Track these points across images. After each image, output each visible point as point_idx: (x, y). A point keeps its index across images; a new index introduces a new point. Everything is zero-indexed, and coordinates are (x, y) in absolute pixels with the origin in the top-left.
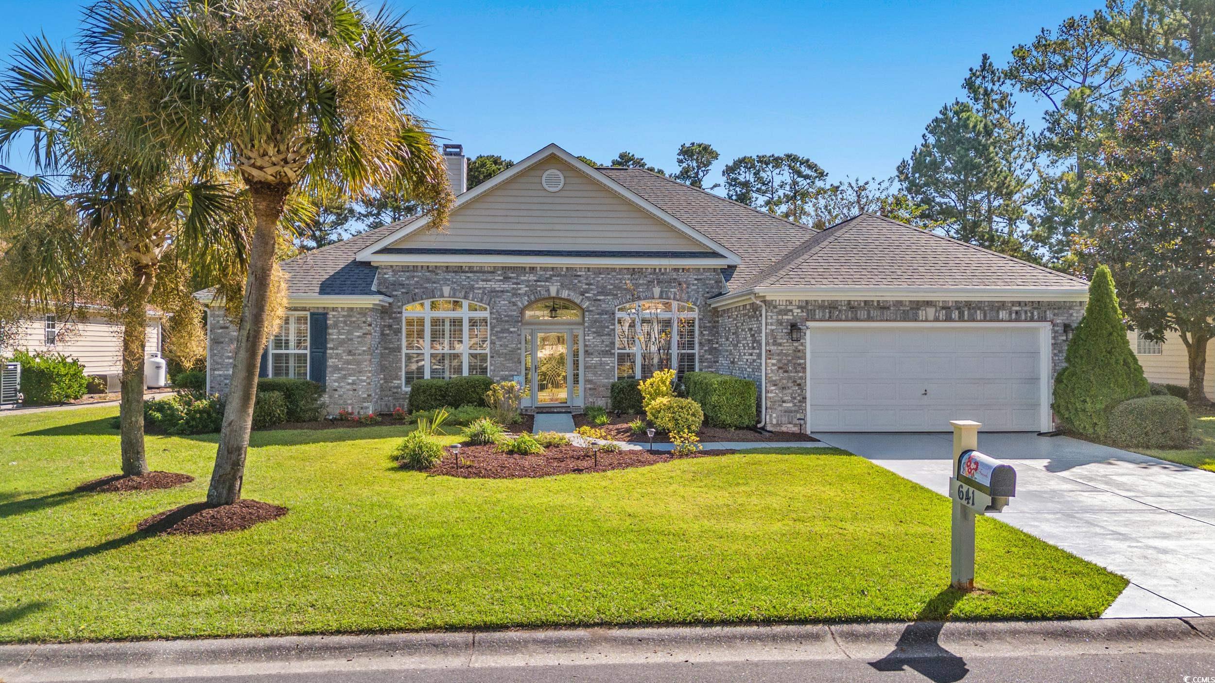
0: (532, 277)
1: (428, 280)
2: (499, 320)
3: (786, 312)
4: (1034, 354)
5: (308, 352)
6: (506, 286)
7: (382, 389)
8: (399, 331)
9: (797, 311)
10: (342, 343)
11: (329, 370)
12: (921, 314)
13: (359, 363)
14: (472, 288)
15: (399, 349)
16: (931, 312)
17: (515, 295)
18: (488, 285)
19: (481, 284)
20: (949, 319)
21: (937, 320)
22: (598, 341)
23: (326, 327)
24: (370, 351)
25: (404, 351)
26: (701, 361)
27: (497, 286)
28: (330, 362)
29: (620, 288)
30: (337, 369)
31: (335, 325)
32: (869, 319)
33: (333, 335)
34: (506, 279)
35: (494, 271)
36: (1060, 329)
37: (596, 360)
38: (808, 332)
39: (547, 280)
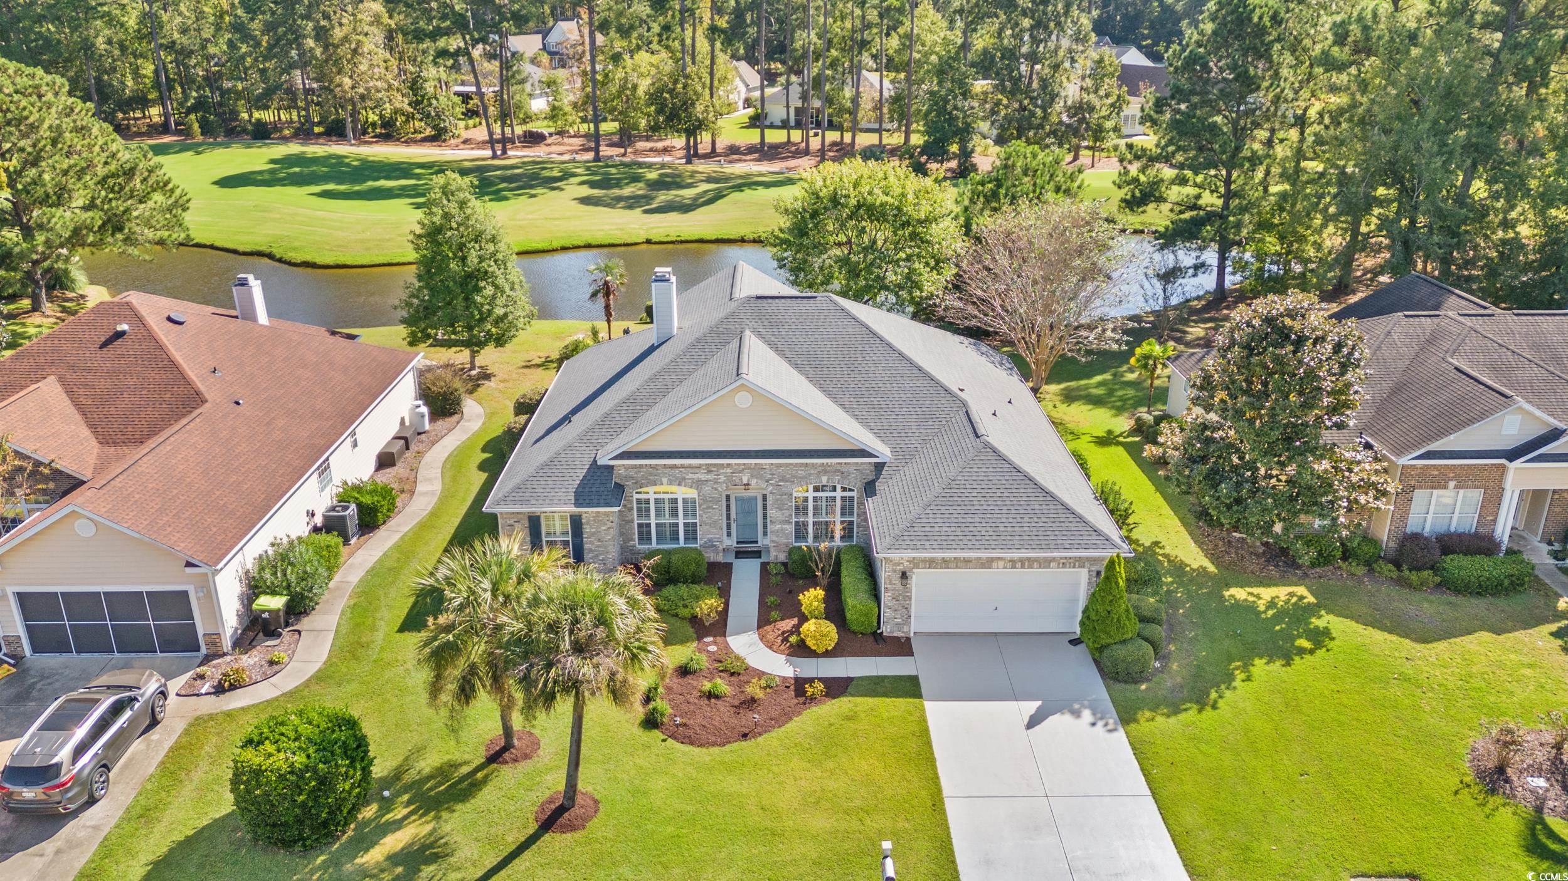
0: (729, 470)
1: (651, 474)
2: (705, 501)
3: (899, 564)
4: (1078, 584)
5: (570, 539)
6: (709, 477)
7: (622, 548)
8: (632, 509)
9: (906, 564)
10: (593, 534)
11: (585, 552)
12: (994, 564)
13: (606, 547)
14: (684, 479)
15: (632, 521)
16: (1001, 564)
17: (716, 483)
18: (696, 476)
19: (690, 476)
20: (1014, 567)
21: (1005, 568)
22: (779, 514)
23: (581, 524)
24: (613, 539)
25: (636, 522)
26: (858, 527)
27: (703, 477)
28: (586, 546)
29: (796, 477)
30: (591, 551)
31: (588, 523)
32: (957, 567)
33: (587, 529)
34: (709, 472)
35: (699, 467)
36: (1094, 574)
37: (778, 527)
38: (914, 577)
39: (740, 472)
